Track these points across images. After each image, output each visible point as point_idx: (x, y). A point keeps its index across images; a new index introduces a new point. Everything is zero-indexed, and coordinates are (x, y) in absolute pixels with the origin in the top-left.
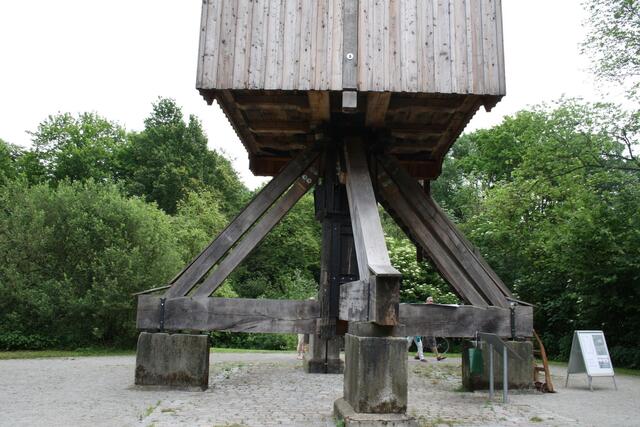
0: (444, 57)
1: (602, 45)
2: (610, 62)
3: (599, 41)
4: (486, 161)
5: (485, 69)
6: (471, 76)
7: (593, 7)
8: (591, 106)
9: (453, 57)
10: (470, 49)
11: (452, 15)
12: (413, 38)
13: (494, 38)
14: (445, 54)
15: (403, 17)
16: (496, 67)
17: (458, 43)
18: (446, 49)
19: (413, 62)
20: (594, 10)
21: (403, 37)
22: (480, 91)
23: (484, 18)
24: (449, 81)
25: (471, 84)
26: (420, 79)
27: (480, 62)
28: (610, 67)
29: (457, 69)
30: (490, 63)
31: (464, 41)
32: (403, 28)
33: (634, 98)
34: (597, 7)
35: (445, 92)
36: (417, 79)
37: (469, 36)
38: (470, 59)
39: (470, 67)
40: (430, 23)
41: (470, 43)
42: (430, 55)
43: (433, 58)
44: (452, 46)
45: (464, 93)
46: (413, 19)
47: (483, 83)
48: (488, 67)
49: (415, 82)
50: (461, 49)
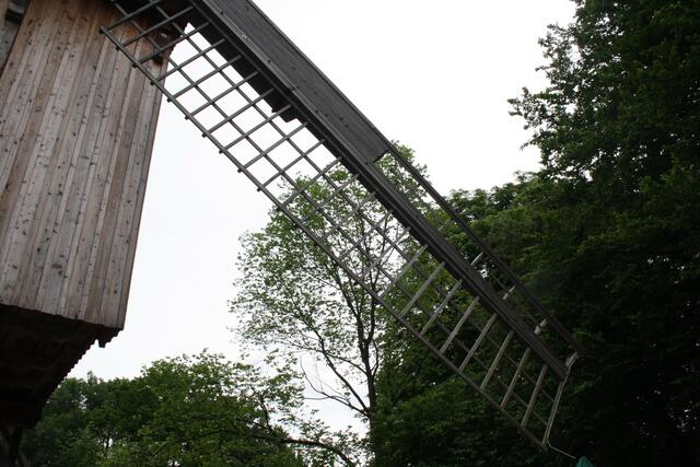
0: (56, 270)
1: (251, 307)
2: (257, 326)
3: (249, 303)
4: (122, 416)
5: (105, 295)
6: (86, 300)
7: (246, 269)
8: (231, 366)
9: (69, 273)
10: (91, 268)
11: (79, 226)
12: (23, 239)
13: (123, 263)
14: (60, 267)
15: (16, 212)
16: (118, 295)
17: (78, 259)
18: (62, 261)
19: (15, 267)
20: (247, 273)
21: (9, 235)
22: (94, 319)
23: (117, 237)
24: (57, 299)
25: (84, 308)
26: (18, 289)
27: (100, 285)
28: (256, 331)
29: (69, 288)
30: (113, 289)
31: (86, 258)
32: (13, 224)
33: (272, 364)
34: (250, 270)
35: (49, 312)
36: (13, 288)
37: (94, 254)
38: (89, 280)
39: (87, 287)
40: (50, 228)
41: (93, 261)
42: (40, 264)
43: (43, 268)
44: (71, 260)
45: (73, 318)
46: (30, 217)
47: (99, 311)
48: (109, 293)
49: (10, 292)
50: (81, 266)
